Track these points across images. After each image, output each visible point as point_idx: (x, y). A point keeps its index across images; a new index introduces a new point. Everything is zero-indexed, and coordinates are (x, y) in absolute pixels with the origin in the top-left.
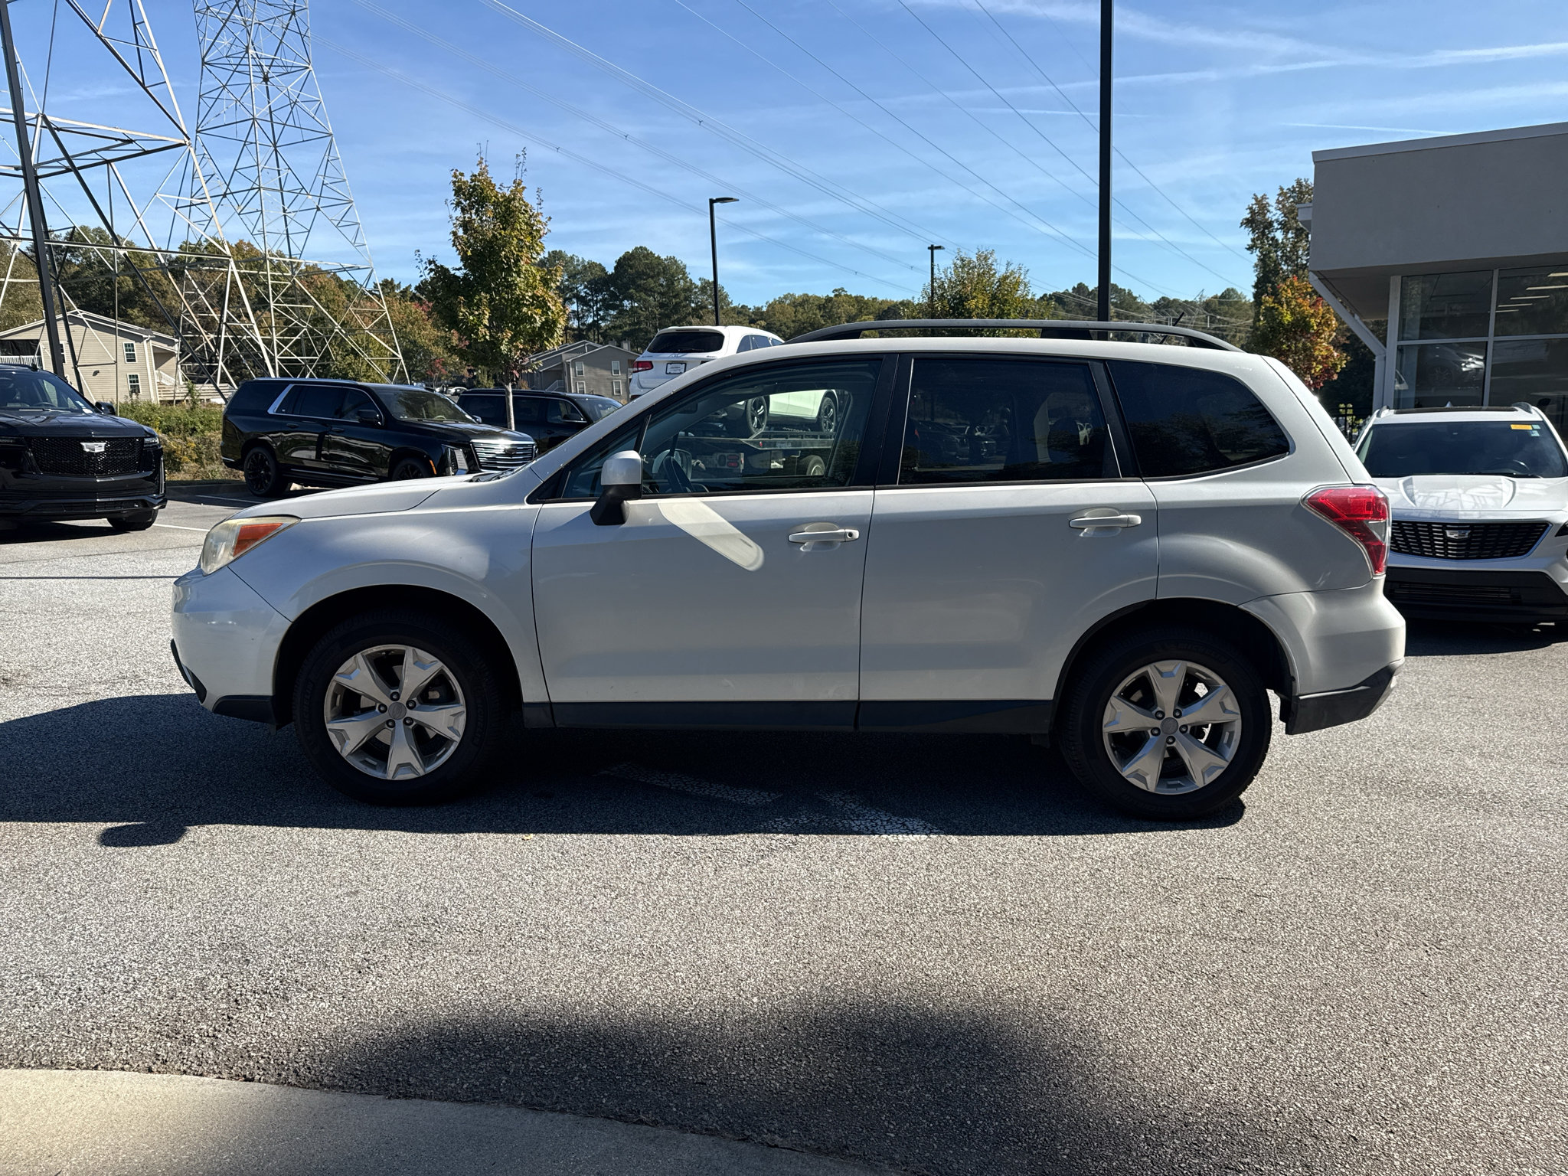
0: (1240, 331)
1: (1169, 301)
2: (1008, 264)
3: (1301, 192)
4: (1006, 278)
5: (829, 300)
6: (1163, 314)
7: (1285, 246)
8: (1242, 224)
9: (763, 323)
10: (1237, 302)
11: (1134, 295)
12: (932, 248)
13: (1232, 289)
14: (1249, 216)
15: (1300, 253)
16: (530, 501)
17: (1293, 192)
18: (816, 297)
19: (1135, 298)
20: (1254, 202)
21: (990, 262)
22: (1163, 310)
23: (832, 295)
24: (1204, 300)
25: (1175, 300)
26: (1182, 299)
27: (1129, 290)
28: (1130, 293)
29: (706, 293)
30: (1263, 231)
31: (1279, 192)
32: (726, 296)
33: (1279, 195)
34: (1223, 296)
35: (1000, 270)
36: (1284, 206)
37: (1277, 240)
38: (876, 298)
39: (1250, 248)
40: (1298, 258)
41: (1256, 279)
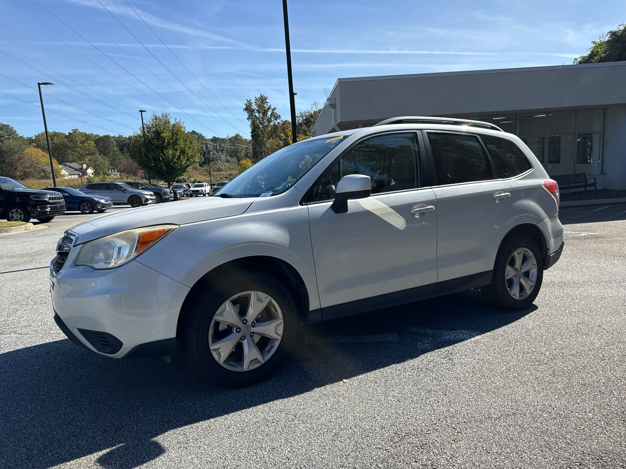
0: (243, 150)
1: (216, 138)
2: (175, 119)
3: (262, 99)
4: (174, 125)
5: (70, 134)
6: (215, 143)
7: (259, 119)
8: (244, 110)
9: (35, 144)
10: (240, 139)
11: (203, 135)
12: (141, 111)
13: (238, 134)
14: (246, 107)
15: (265, 121)
16: (301, 204)
17: (260, 99)
18: (60, 133)
19: (204, 137)
20: (247, 102)
21: (168, 118)
22: (215, 142)
23: (71, 132)
24: (229, 138)
25: (218, 138)
26: (221, 137)
27: (201, 134)
28: (201, 135)
29: (3, 130)
30: (252, 113)
31: (255, 99)
32: (15, 131)
33: (255, 100)
34: (236, 136)
35: (172, 122)
36: (257, 104)
37: (257, 116)
38: (92, 134)
39: (248, 119)
40: (264, 123)
41: (251, 130)
